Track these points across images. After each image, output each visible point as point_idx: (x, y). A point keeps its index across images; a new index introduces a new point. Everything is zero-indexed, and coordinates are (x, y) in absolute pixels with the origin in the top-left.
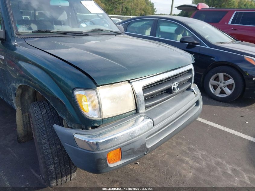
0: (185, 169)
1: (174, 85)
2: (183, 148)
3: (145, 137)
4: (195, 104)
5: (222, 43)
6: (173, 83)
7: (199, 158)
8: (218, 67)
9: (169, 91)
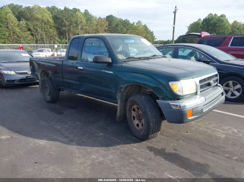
0: (219, 134)
1: (211, 81)
2: (213, 125)
3: (203, 106)
4: (221, 94)
5: (228, 60)
6: (211, 80)
7: (226, 129)
8: (228, 77)
9: (209, 84)
